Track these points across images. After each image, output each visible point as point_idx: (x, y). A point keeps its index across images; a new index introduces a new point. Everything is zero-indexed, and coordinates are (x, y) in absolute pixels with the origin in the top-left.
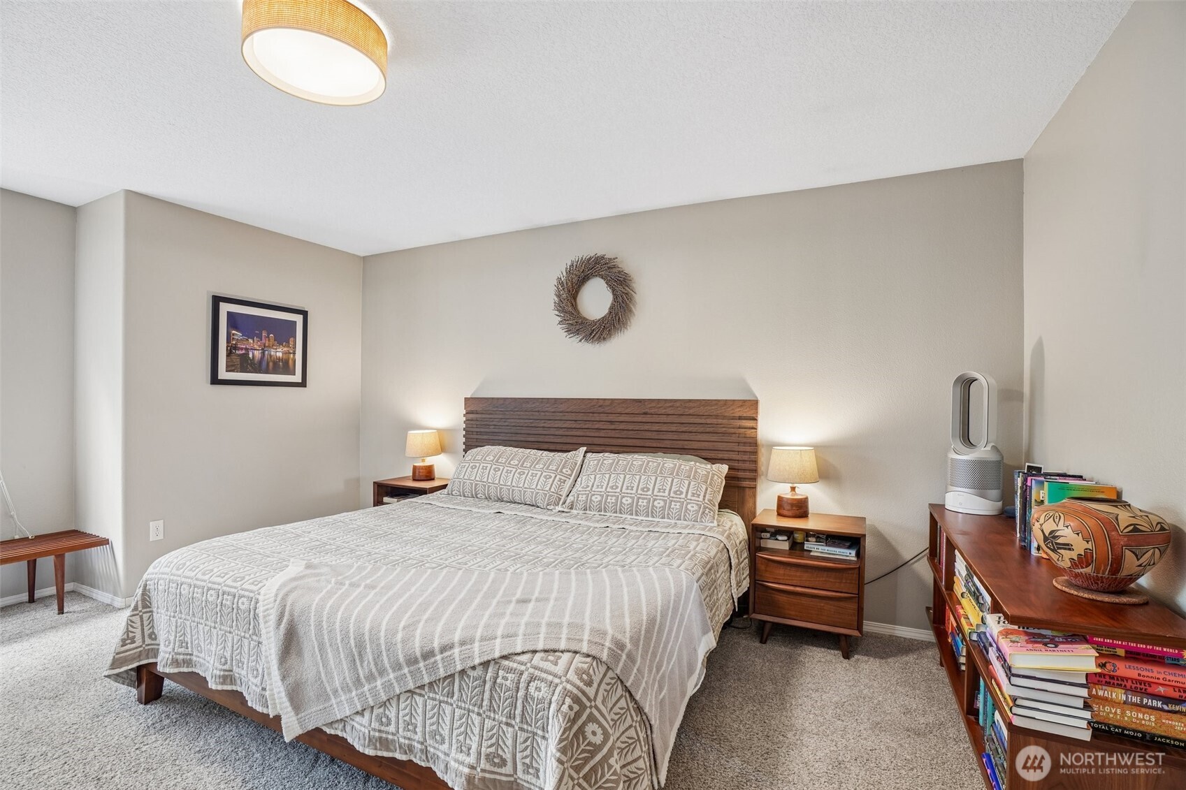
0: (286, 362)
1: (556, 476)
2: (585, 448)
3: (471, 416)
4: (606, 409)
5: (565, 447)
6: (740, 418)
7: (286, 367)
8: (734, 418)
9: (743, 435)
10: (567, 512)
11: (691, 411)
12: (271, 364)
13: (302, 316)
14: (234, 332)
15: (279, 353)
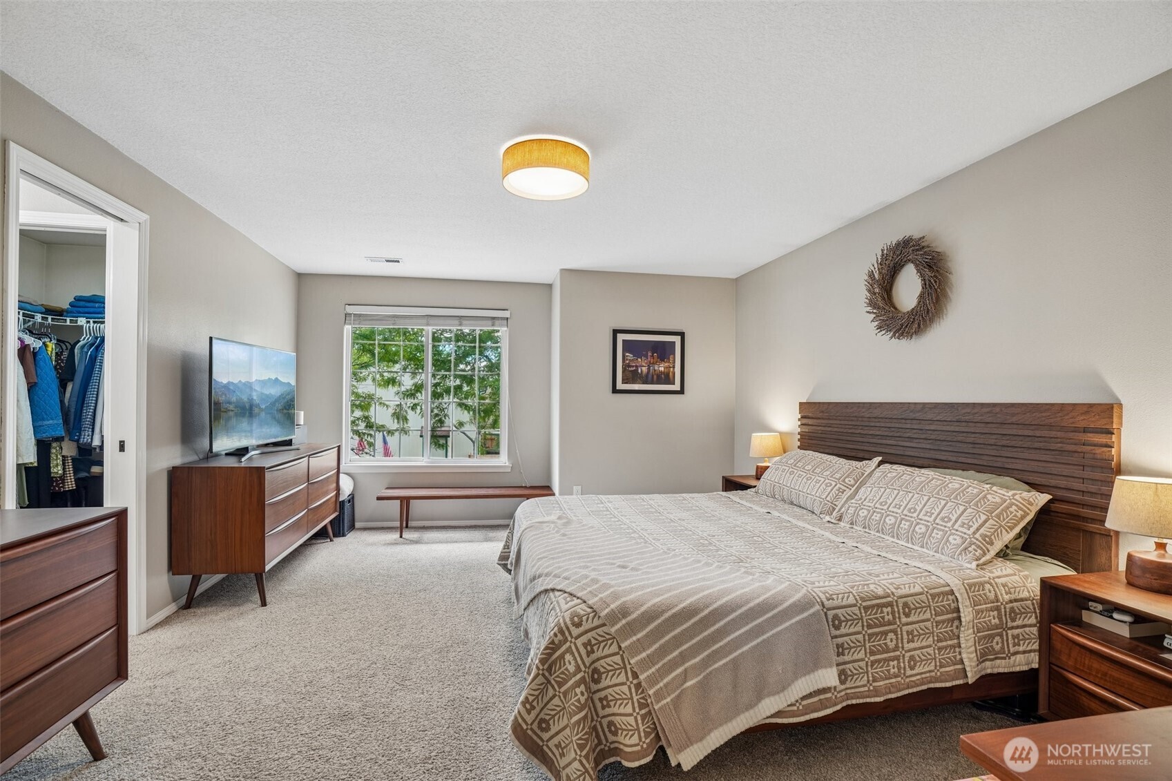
0: (667, 375)
1: (836, 485)
2: (880, 458)
3: (805, 421)
4: (918, 415)
5: (861, 455)
6: (1085, 430)
7: (668, 379)
8: (1076, 430)
9: (1091, 456)
10: (835, 524)
11: (1014, 419)
12: (655, 377)
13: (680, 337)
14: (627, 354)
15: (661, 368)
